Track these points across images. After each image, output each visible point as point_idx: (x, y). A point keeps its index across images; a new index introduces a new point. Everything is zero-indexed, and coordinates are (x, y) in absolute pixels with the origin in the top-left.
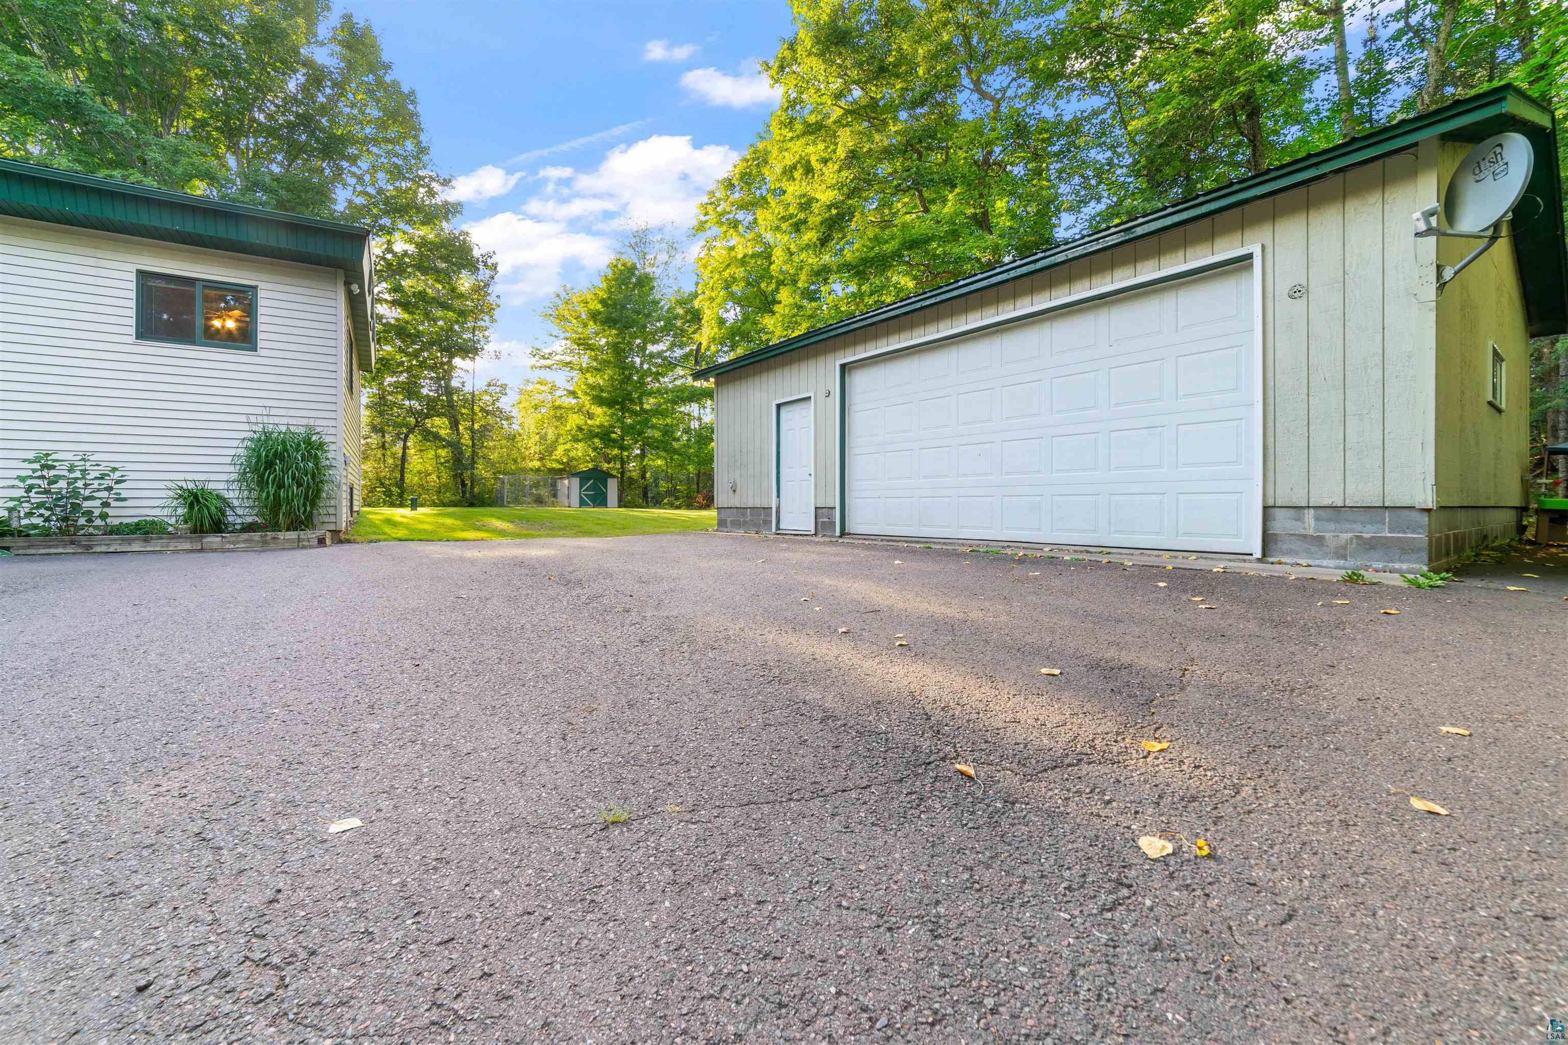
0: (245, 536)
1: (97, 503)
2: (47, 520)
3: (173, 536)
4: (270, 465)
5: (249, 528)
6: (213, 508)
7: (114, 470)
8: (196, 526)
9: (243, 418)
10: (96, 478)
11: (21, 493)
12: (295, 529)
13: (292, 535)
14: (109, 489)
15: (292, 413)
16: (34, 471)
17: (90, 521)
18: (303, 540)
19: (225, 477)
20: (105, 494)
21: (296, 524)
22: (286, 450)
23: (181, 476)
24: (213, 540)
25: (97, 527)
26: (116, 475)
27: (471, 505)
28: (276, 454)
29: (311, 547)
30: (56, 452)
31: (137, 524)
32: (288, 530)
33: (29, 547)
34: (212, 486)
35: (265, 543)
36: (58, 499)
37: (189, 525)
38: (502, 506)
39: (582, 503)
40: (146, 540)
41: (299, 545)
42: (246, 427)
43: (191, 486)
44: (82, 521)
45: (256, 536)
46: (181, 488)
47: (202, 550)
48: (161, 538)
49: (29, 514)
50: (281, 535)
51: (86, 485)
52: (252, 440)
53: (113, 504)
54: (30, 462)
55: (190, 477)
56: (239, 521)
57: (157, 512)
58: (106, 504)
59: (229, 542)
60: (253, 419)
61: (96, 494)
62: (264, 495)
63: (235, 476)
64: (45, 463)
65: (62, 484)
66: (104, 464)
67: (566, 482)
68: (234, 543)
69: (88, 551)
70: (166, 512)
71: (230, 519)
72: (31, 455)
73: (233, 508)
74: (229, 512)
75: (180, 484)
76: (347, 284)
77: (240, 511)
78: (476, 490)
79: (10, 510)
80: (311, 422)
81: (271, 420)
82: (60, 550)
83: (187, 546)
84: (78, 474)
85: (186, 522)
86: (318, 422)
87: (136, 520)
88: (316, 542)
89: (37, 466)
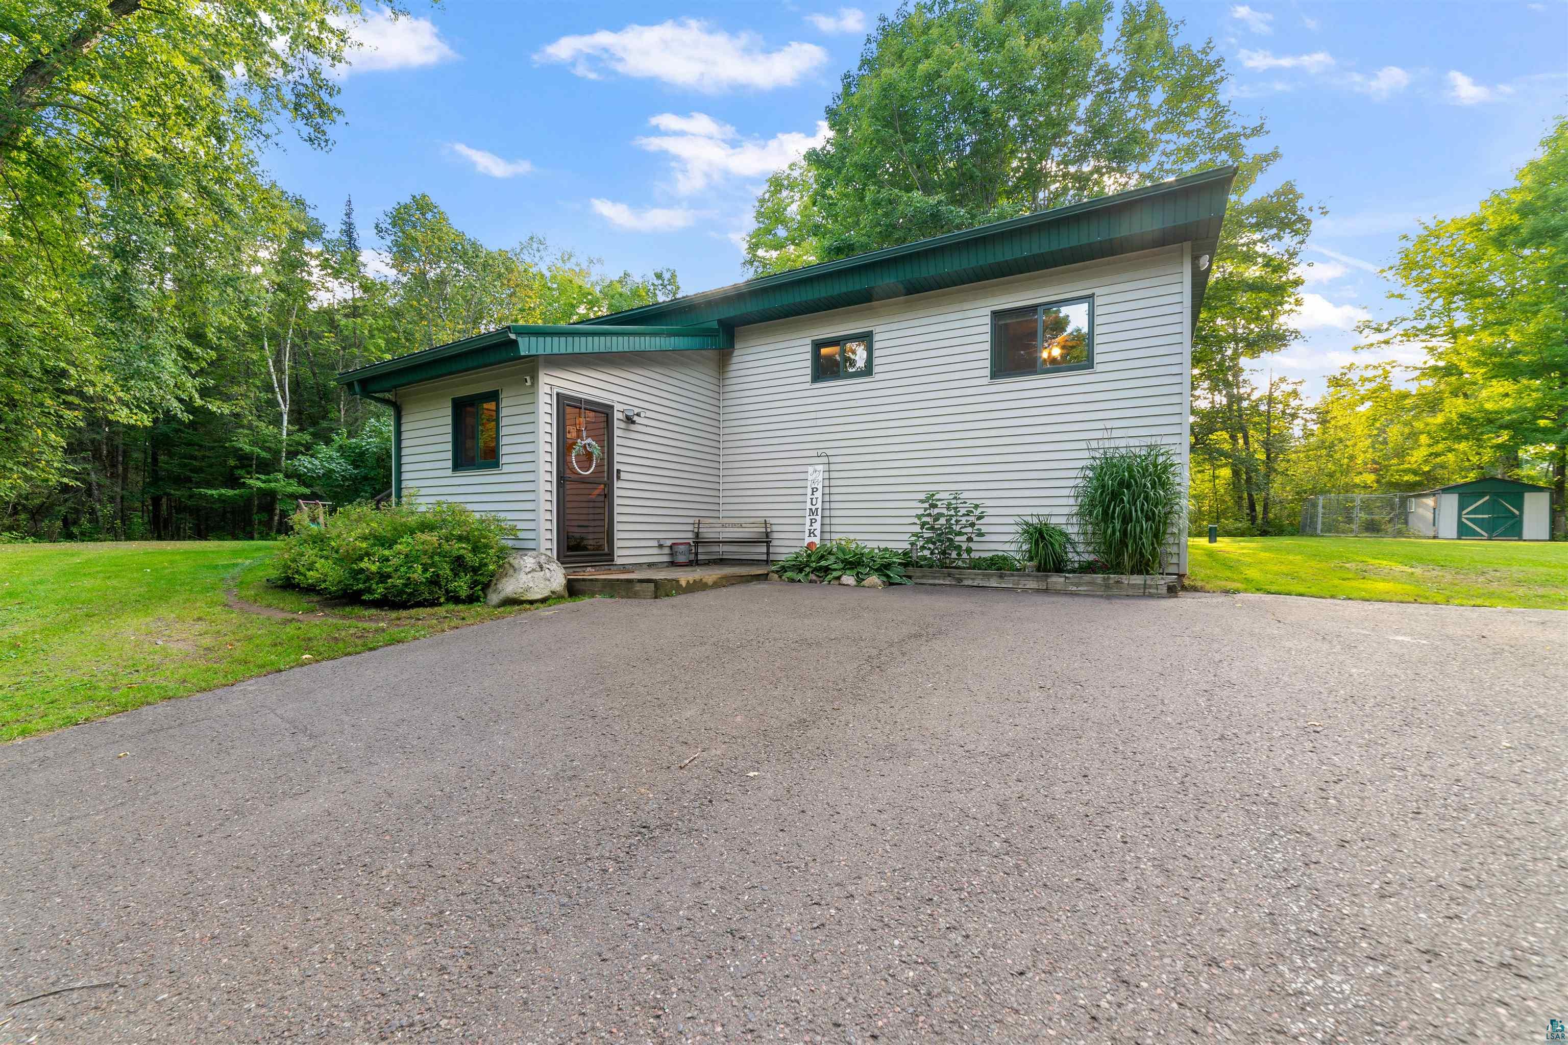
0: (1088, 577)
1: (964, 538)
2: (932, 553)
3: (1020, 571)
4: (1115, 496)
5: (1088, 568)
6: (1057, 546)
7: (976, 507)
8: (1040, 563)
9: (1083, 445)
10: (964, 515)
11: (917, 529)
12: (1140, 572)
13: (1137, 579)
14: (972, 525)
15: (1132, 432)
16: (926, 509)
17: (959, 554)
18: (1150, 587)
19: (1066, 511)
20: (969, 530)
21: (1142, 567)
22: (1131, 476)
23: (1029, 511)
24: (1057, 580)
25: (964, 561)
26: (977, 512)
27: (1264, 533)
28: (1122, 484)
29: (1160, 597)
30: (938, 492)
31: (992, 559)
32: (1132, 573)
33: (923, 577)
34: (1054, 521)
35: (1107, 587)
36: (940, 535)
37: (1034, 563)
38: (1314, 535)
39: (1463, 531)
40: (1001, 577)
41: (1146, 594)
42: (1086, 454)
43: (1035, 521)
44: (954, 555)
45: (1099, 577)
46: (1027, 524)
47: (1046, 591)
48: (1013, 575)
49: (923, 548)
50: (1125, 579)
51: (957, 521)
52: (1092, 468)
53: (975, 539)
54: (922, 501)
55: (1035, 511)
56: (1077, 558)
57: (1006, 547)
58: (970, 540)
59: (1073, 584)
60: (1094, 444)
61: (964, 530)
62: (1109, 531)
63: (1075, 510)
64: (931, 501)
65: (942, 521)
66: (969, 501)
67: (1430, 502)
68: (1077, 585)
69: (959, 585)
70: (1014, 547)
71: (1070, 555)
72: (922, 496)
73: (1073, 544)
74: (1069, 548)
75: (1025, 518)
76: (1195, 259)
77: (1081, 548)
78: (1271, 516)
79: (912, 544)
80: (1153, 441)
81: (1113, 444)
82: (941, 582)
83: (1032, 584)
84: (952, 512)
85: (1031, 559)
86: (1165, 440)
87: (990, 554)
88: (1164, 590)
89: (926, 505)
